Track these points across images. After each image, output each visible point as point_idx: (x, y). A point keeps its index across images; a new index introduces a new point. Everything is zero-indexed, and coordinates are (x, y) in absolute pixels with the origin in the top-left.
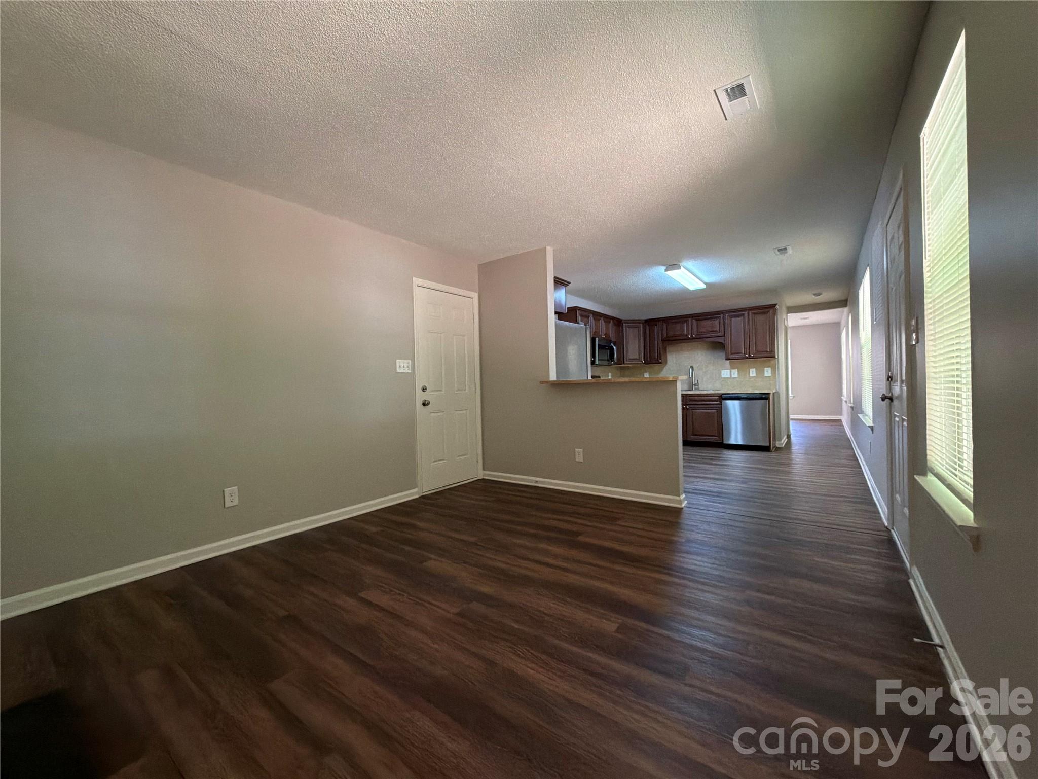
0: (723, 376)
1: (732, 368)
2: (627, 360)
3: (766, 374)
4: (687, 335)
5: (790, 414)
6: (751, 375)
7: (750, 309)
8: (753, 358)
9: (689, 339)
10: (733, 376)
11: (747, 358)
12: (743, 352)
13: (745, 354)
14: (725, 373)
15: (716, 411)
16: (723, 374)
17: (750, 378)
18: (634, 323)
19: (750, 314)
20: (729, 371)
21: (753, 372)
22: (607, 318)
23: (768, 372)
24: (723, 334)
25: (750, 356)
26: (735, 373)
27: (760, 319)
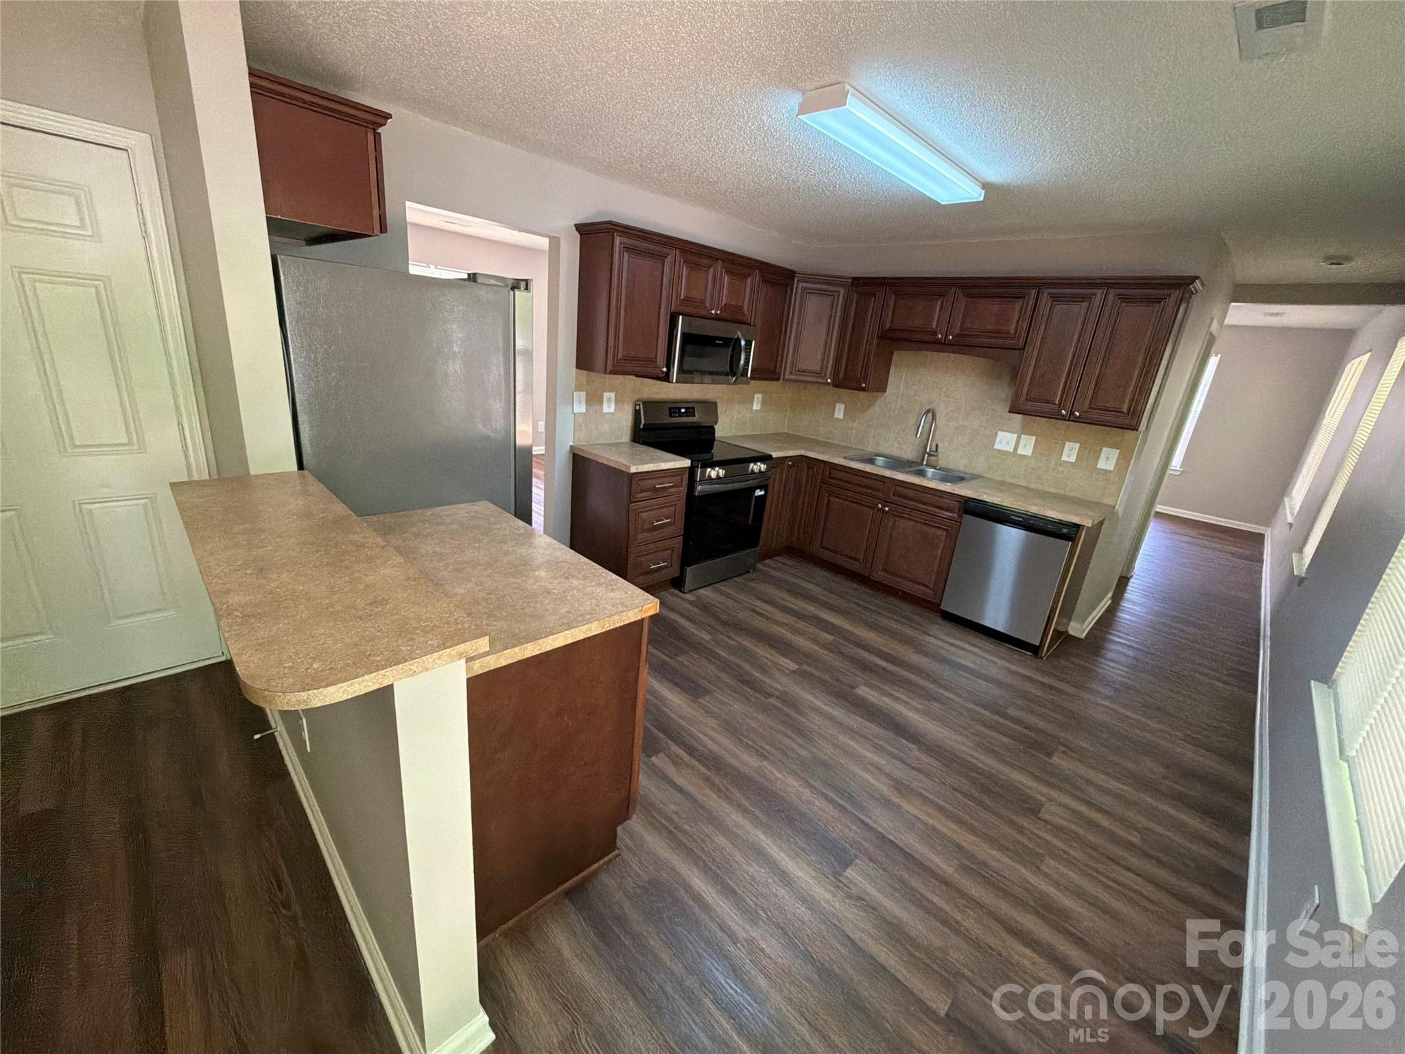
0: (997, 446)
1: (1025, 430)
2: (791, 373)
3: (1102, 464)
4: (934, 333)
5: (1158, 500)
6: (1065, 458)
7: (1108, 283)
8: (1077, 420)
9: (938, 342)
10: (1019, 452)
11: (1063, 418)
12: (1057, 402)
13: (1061, 405)
14: (1005, 441)
15: (945, 533)
16: (1001, 442)
17: (1061, 463)
18: (825, 282)
19: (1111, 297)
20: (1015, 436)
21: (1070, 452)
22: (737, 265)
23: (1108, 460)
24: (1021, 344)
25: (1072, 413)
26: (1027, 446)
27: (1133, 314)
